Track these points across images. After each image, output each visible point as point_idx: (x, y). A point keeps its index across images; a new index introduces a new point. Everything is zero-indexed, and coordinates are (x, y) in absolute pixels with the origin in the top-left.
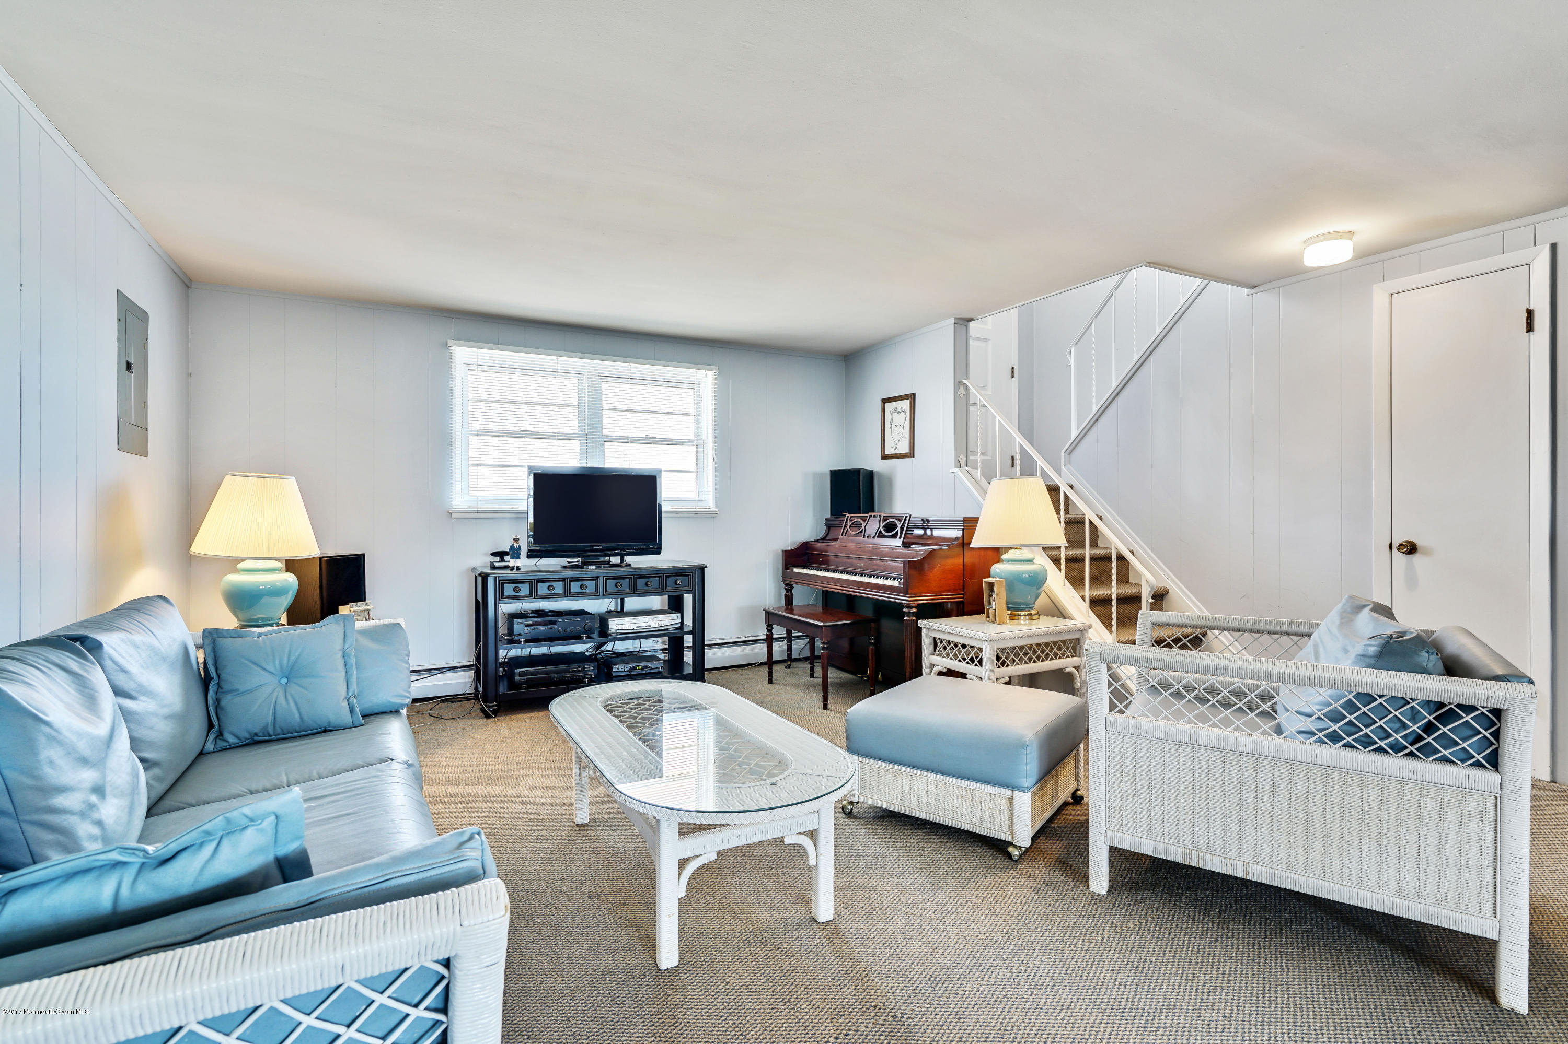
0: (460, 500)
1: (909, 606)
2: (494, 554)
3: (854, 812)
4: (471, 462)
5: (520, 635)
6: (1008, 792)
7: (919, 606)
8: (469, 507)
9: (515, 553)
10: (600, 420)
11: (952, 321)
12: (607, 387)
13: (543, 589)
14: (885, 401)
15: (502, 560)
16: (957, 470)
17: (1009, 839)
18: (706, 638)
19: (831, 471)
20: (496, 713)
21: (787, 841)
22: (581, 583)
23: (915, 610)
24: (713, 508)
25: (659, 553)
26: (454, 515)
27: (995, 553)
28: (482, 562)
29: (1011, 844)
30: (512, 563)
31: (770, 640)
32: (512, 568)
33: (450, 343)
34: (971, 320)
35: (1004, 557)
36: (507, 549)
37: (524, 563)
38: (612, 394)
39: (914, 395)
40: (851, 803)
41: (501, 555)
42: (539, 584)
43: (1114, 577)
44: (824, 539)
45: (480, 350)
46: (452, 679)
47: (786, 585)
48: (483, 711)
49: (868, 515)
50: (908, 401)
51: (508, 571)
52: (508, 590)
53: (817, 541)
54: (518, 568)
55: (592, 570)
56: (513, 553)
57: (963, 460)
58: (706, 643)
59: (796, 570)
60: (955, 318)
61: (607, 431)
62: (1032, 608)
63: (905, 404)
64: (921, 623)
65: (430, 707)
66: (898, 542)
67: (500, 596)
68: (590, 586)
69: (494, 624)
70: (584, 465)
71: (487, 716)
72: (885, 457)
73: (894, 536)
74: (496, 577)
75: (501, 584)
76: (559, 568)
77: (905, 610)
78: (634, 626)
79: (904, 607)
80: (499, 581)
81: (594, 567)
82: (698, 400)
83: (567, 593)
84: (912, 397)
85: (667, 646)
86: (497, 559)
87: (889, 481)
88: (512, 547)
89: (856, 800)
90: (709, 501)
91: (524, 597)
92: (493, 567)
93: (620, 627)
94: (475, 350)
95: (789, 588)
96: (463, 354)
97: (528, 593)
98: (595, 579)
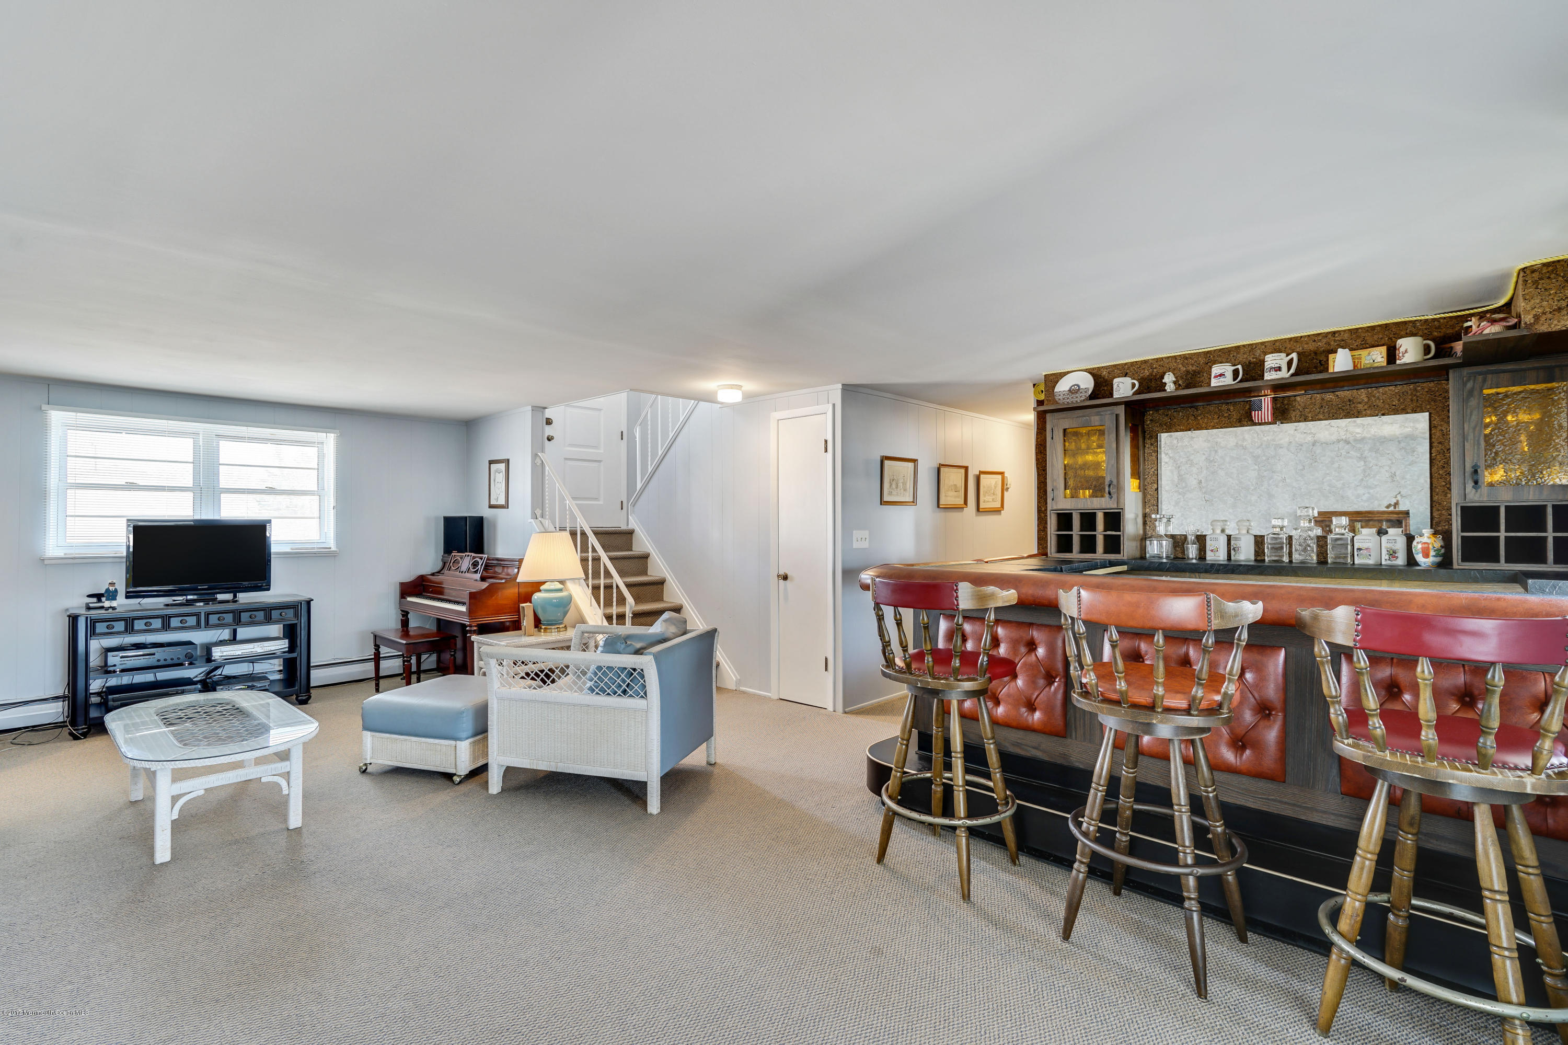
0: (53, 547)
1: (470, 626)
2: (89, 596)
3: (368, 770)
4: (68, 514)
5: (115, 665)
6: (452, 743)
7: (478, 626)
8: (65, 554)
9: (112, 595)
10: (217, 474)
11: (530, 408)
12: (224, 446)
13: (139, 625)
14: (491, 462)
15: (99, 601)
16: (532, 520)
17: (454, 772)
18: (312, 660)
19: (444, 517)
20: (85, 735)
21: (263, 780)
22: (181, 618)
23: (475, 628)
24: (333, 548)
25: (268, 589)
26: (46, 562)
27: (536, 586)
28: (77, 602)
29: (455, 774)
30: (107, 604)
31: (377, 658)
32: (107, 609)
33: (44, 407)
34: (545, 408)
35: (542, 588)
36: (103, 591)
37: (121, 603)
38: (229, 451)
39: (508, 460)
40: (366, 765)
41: (99, 597)
42: (135, 621)
43: (615, 599)
44: (439, 572)
45: (79, 414)
46: (41, 711)
47: (402, 611)
48: (71, 734)
49: (464, 554)
50: (503, 465)
51: (103, 611)
52: (101, 628)
53: (433, 574)
54: (114, 608)
55: (200, 606)
56: (109, 595)
57: (538, 512)
58: (312, 665)
59: (409, 599)
60: (532, 407)
61: (223, 484)
62: (561, 623)
63: (502, 466)
64: (474, 638)
65: (14, 737)
66: (478, 576)
67: (92, 632)
68: (192, 621)
69: (84, 658)
70: (197, 517)
71: (76, 738)
72: (491, 507)
73: (476, 572)
74: (87, 618)
75: (92, 624)
76: (162, 607)
77: (468, 628)
78: (239, 653)
79: (467, 627)
80: (91, 620)
81: (202, 604)
82: (321, 457)
83: (166, 627)
84: (507, 462)
85: (282, 668)
86: (95, 600)
87: (494, 526)
88: (107, 590)
89: (368, 762)
90: (332, 543)
91: (119, 633)
92: (88, 608)
93: (225, 654)
94: (74, 414)
95: (405, 614)
96: (57, 417)
97: (123, 629)
98: (198, 615)
